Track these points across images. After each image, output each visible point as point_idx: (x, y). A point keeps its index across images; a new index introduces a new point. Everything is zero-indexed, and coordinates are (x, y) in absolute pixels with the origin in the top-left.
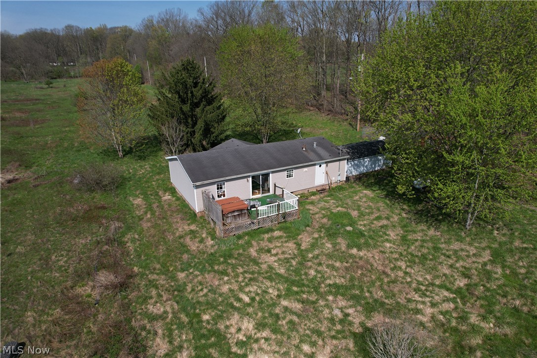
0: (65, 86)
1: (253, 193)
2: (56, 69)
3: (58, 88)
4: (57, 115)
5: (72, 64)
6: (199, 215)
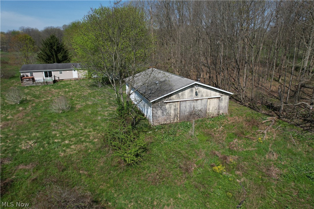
1: (44, 77)
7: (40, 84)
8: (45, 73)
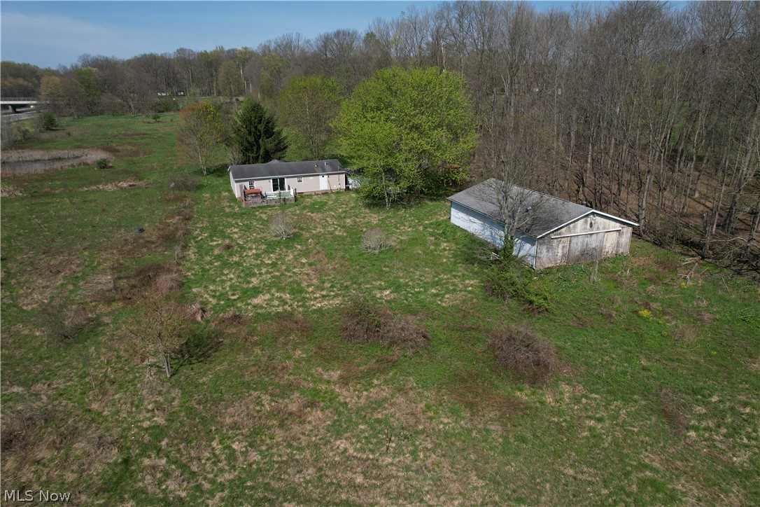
0: (172, 120)
1: (274, 190)
2: (163, 100)
3: (165, 122)
4: (162, 148)
5: (182, 93)
6: (238, 199)
7: (273, 203)
8: (273, 182)
